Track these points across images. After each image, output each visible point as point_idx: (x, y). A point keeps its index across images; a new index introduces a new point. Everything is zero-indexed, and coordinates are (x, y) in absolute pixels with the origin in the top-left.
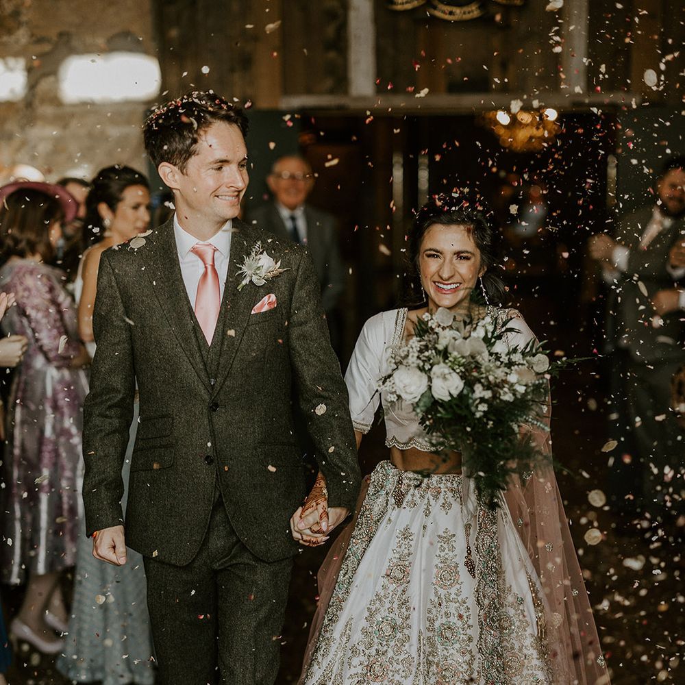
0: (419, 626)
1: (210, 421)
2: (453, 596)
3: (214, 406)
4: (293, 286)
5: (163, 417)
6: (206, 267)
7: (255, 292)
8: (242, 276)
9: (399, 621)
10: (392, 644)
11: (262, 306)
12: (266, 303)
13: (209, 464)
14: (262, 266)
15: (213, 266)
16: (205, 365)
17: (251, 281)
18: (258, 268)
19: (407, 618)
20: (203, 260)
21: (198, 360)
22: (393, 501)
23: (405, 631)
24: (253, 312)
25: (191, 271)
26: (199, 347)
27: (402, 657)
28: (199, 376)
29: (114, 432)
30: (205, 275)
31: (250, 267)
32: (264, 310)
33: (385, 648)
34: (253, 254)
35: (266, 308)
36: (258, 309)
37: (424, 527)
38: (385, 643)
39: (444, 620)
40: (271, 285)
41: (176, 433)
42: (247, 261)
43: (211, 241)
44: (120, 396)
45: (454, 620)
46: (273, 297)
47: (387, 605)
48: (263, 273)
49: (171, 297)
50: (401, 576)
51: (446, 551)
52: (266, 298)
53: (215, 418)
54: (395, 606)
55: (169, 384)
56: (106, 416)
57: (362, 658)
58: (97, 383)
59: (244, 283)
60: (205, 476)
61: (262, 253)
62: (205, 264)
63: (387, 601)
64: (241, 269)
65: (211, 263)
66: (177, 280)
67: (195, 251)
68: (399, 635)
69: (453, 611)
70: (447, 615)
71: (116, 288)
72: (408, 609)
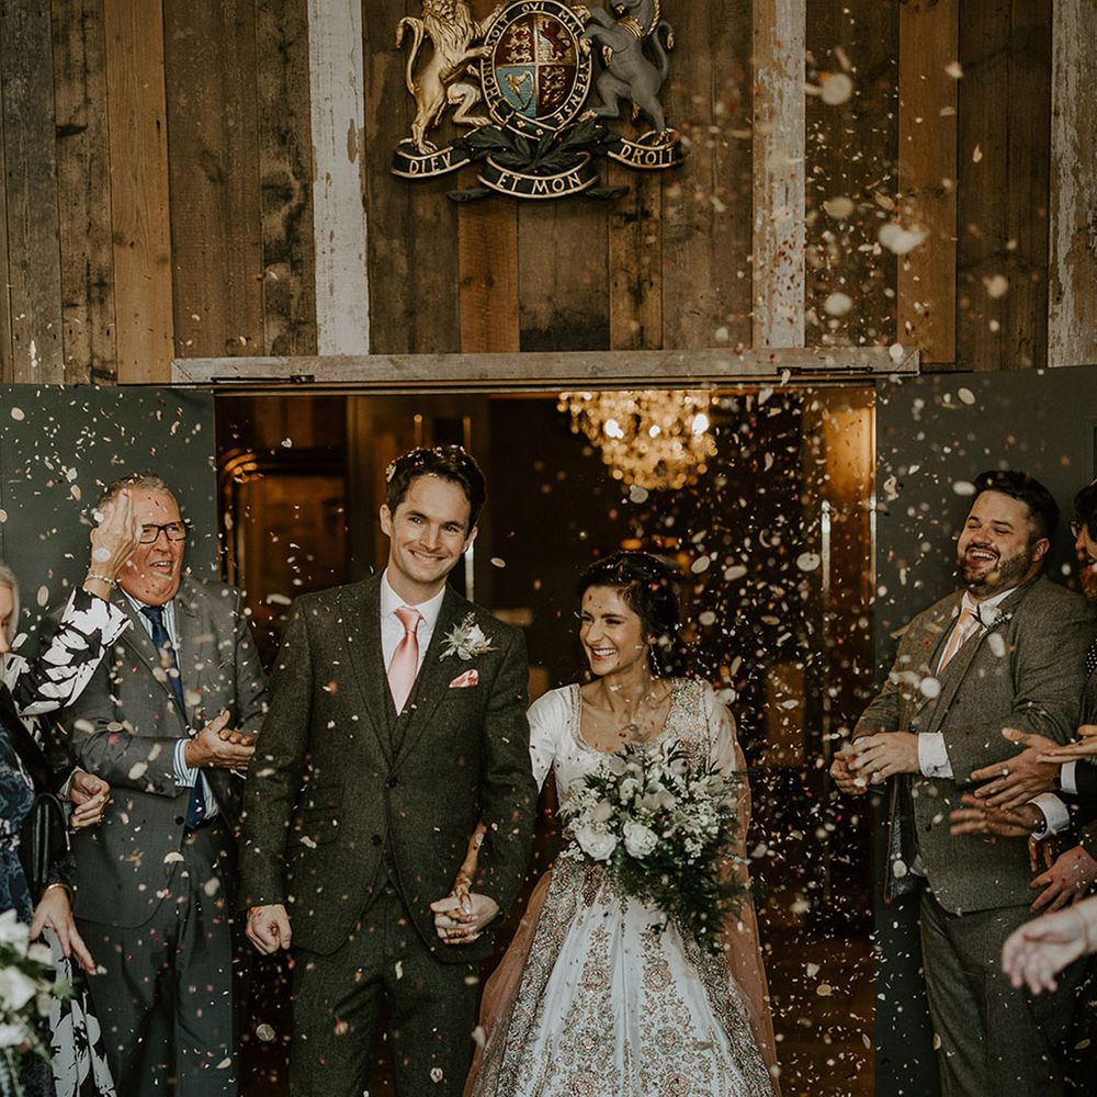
0: (625, 1036)
1: (387, 797)
2: (668, 998)
3: (393, 782)
4: (499, 667)
5: (334, 786)
6: (407, 634)
7: (458, 665)
8: (447, 646)
9: (601, 1032)
10: (596, 1057)
11: (462, 681)
12: (466, 679)
13: (375, 844)
14: (473, 638)
15: (415, 633)
16: (390, 735)
17: (456, 653)
18: (466, 640)
19: (611, 1028)
20: (405, 625)
21: (384, 728)
22: (582, 899)
23: (609, 1042)
24: (451, 686)
25: (391, 633)
26: (387, 715)
27: (607, 1070)
28: (381, 746)
29: (282, 799)
30: (405, 641)
31: (458, 639)
32: (463, 685)
33: (589, 1063)
34: (464, 625)
35: (465, 684)
36: (457, 683)
37: (623, 926)
38: (587, 1057)
39: (662, 1026)
40: (477, 661)
41: (345, 806)
42: (457, 631)
43: (417, 607)
44: (291, 759)
45: (672, 1024)
46: (475, 674)
47: (587, 1015)
48: (471, 647)
49: (365, 656)
50: (599, 981)
51: (652, 949)
52: (467, 673)
53: (393, 795)
54: (596, 1015)
55: (347, 750)
56: (276, 781)
57: (564, 1077)
58: (267, 741)
59: (447, 653)
60: (369, 858)
61: (473, 625)
62: (406, 629)
63: (586, 1011)
64: (448, 638)
65: (413, 630)
66: (376, 639)
67: (398, 614)
68: (602, 1048)
69: (670, 1014)
70: (665, 1019)
71: (305, 638)
72: (611, 1018)
